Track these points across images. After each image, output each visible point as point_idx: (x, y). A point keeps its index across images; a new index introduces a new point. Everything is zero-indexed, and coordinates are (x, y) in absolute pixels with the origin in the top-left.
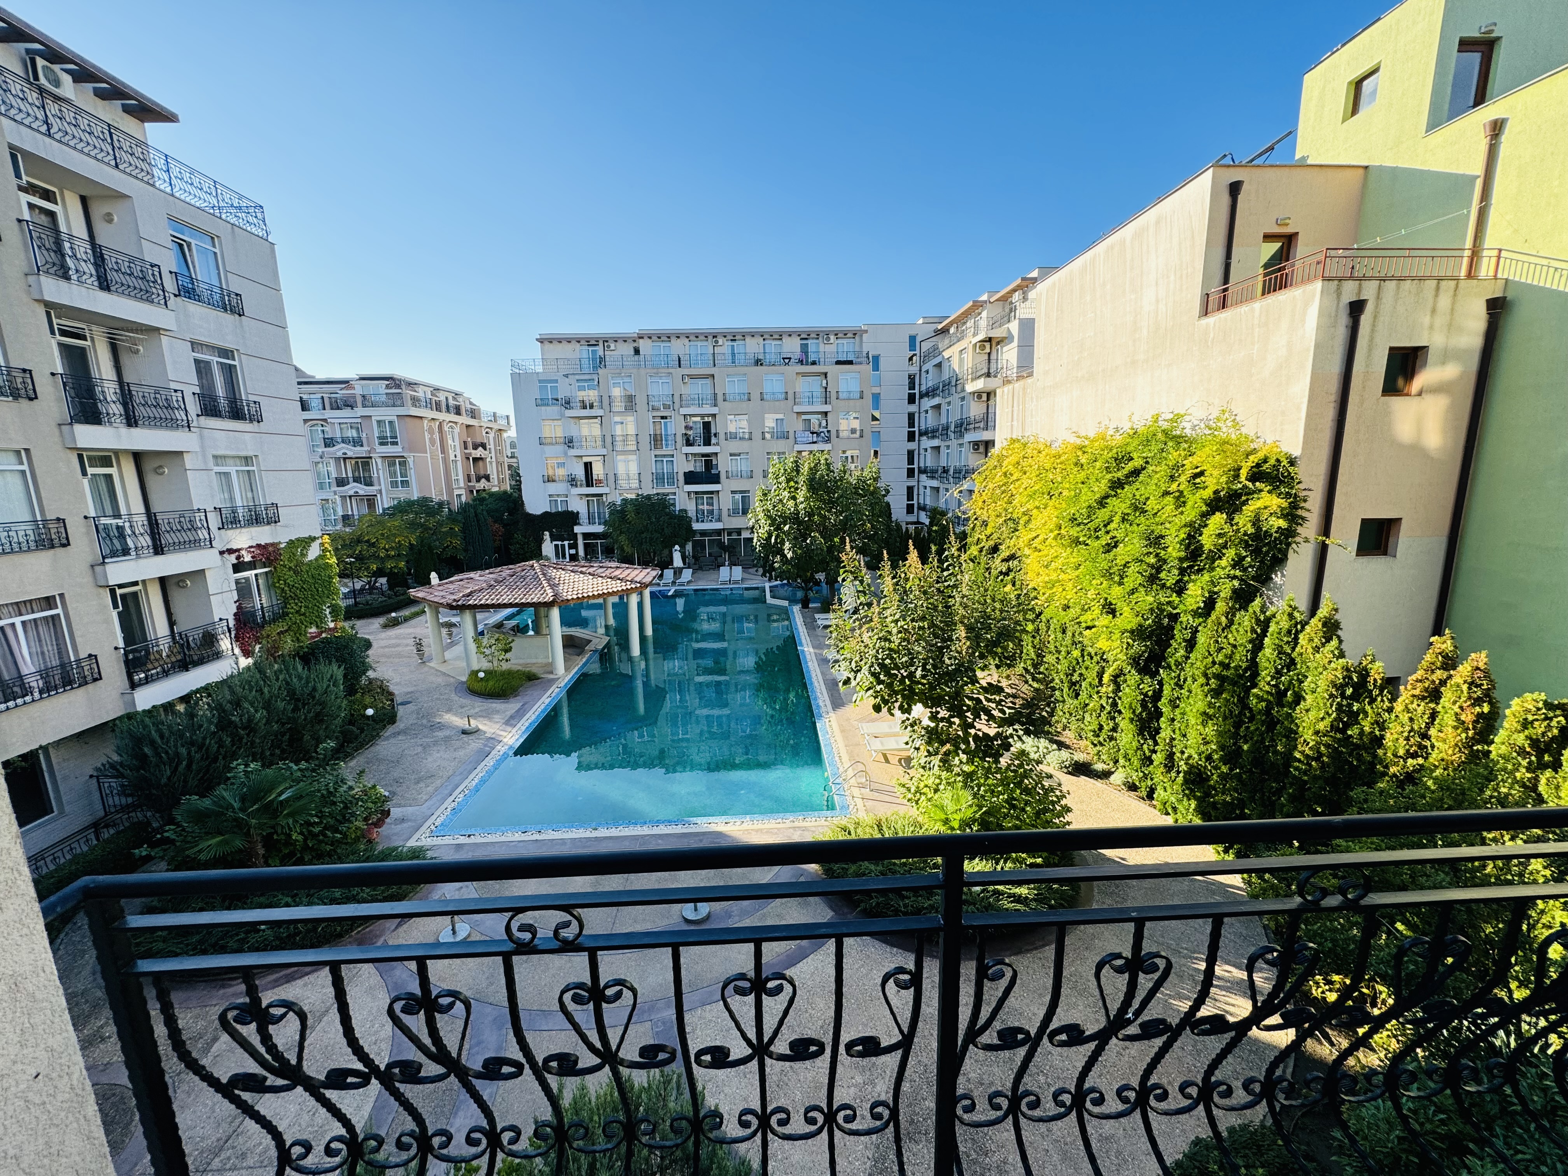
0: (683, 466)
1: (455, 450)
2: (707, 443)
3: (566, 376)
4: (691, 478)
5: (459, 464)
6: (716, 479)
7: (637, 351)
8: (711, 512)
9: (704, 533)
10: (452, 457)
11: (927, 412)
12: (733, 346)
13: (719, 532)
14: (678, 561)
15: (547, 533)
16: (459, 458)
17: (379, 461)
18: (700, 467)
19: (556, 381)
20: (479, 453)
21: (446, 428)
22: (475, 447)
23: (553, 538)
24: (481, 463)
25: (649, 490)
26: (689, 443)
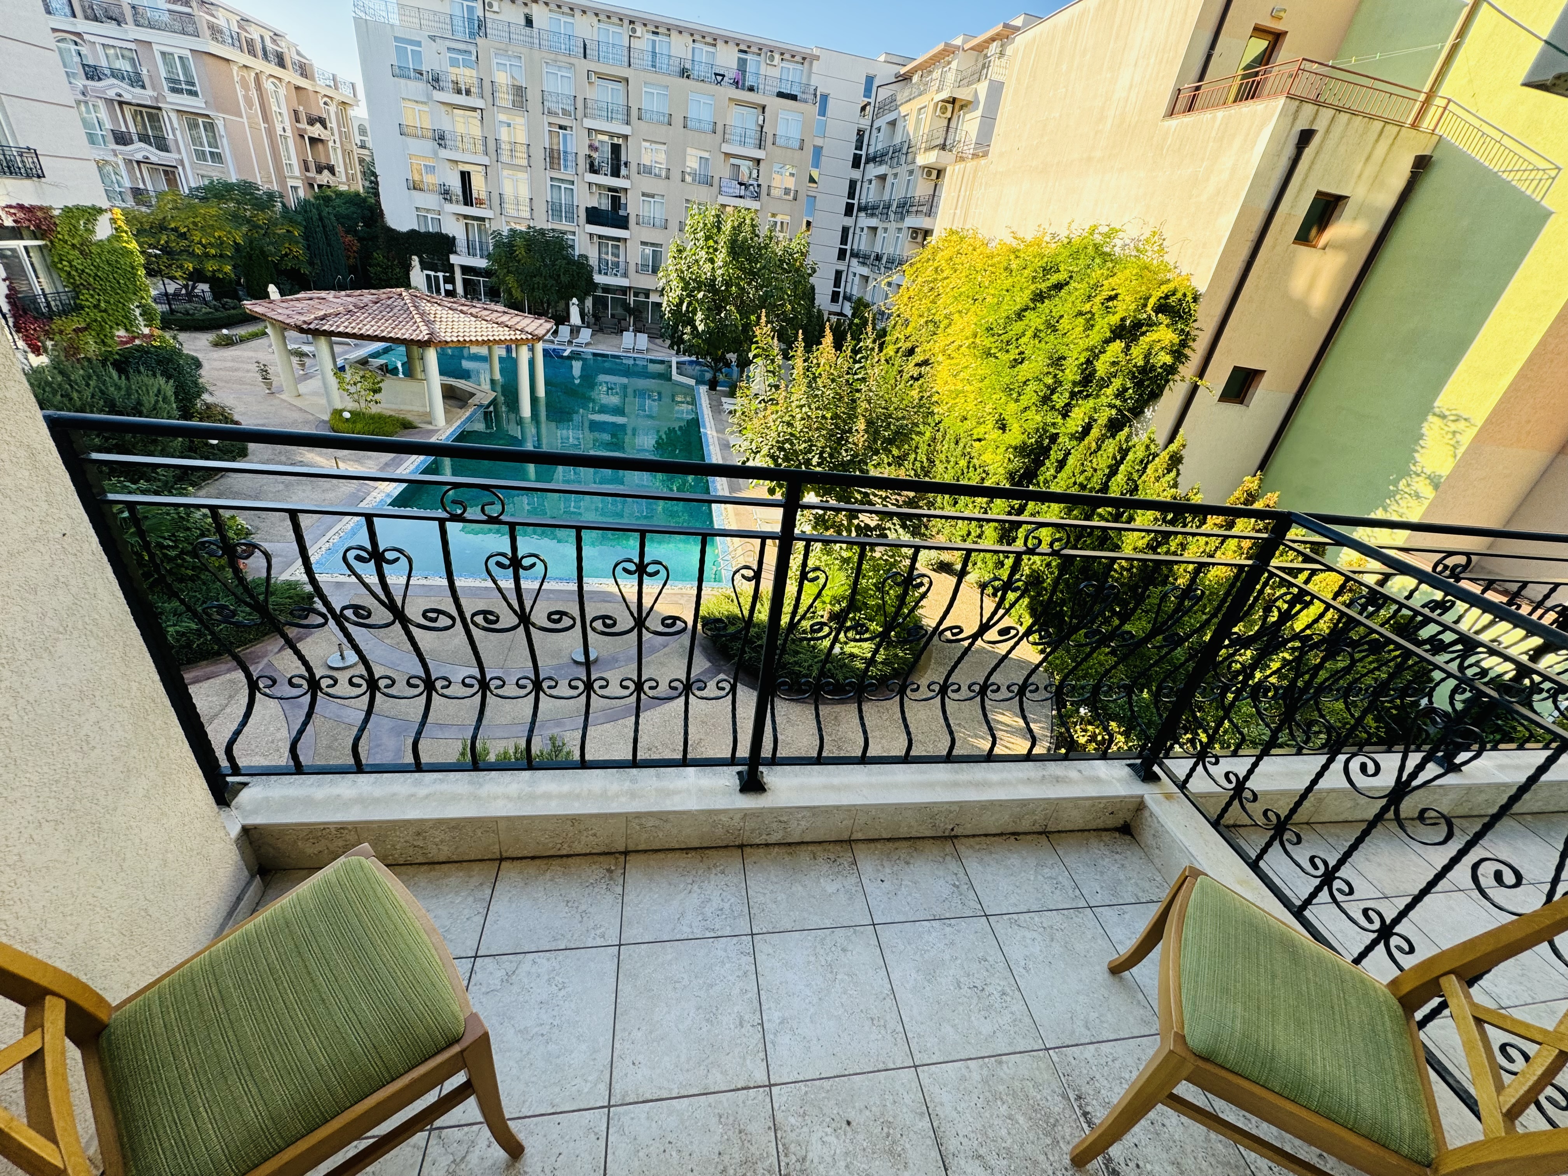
0: (587, 200)
1: (283, 123)
2: (616, 173)
3: (433, 38)
4: (594, 216)
5: (291, 142)
6: (623, 223)
7: (529, 22)
8: (617, 265)
9: (607, 289)
10: (279, 131)
11: (870, 182)
12: (654, 42)
13: (624, 290)
14: (575, 318)
15: (415, 258)
16: (289, 133)
17: (173, 116)
18: (605, 204)
19: (419, 44)
20: (316, 131)
21: (268, 85)
22: (311, 122)
23: (424, 266)
24: (320, 146)
25: (542, 223)
26: (593, 170)
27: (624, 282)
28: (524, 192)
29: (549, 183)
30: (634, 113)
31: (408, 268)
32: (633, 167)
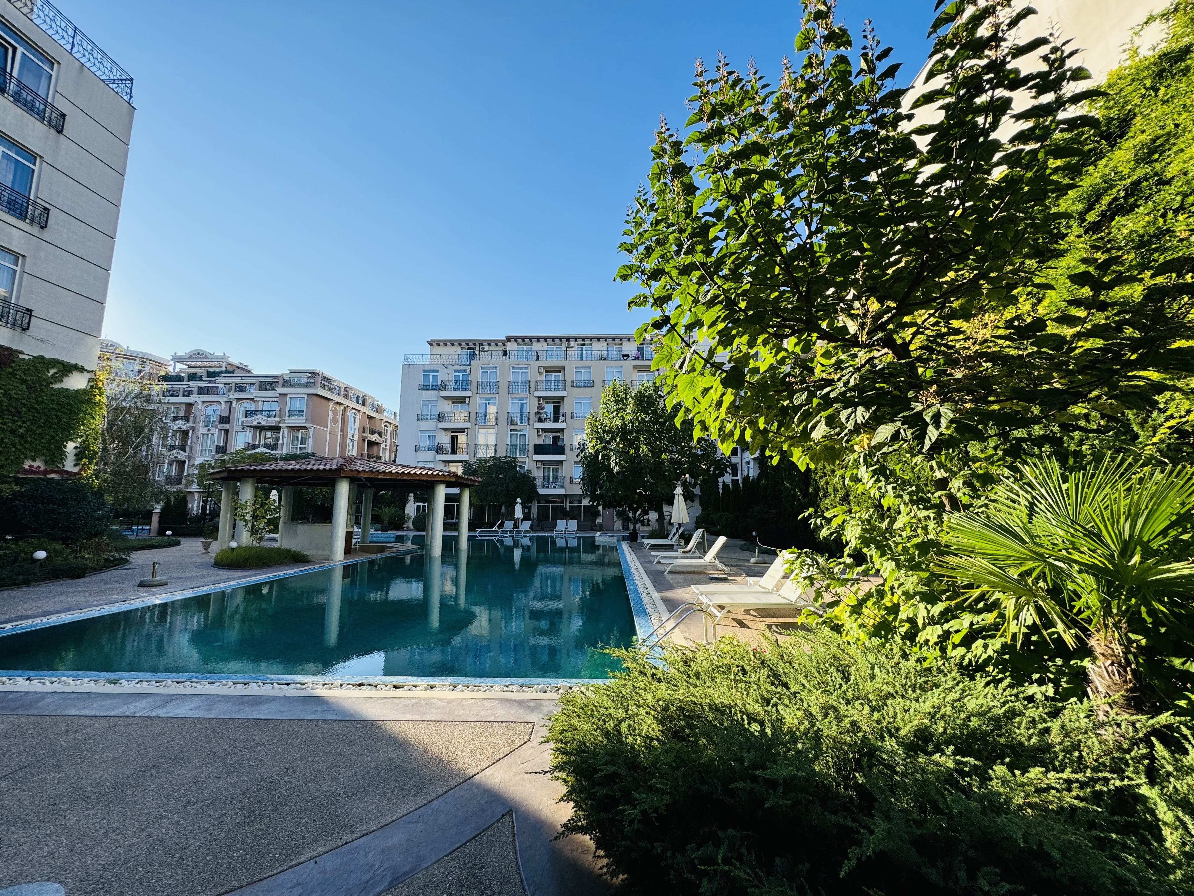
0: (533, 439)
2: (556, 420)
3: (445, 366)
4: (539, 449)
5: (356, 443)
6: (561, 451)
7: (505, 353)
8: (556, 478)
9: (546, 498)
10: (350, 436)
12: (582, 350)
14: (519, 513)
15: (412, 495)
17: (286, 431)
18: (548, 439)
19: (437, 371)
22: (372, 432)
23: (416, 500)
24: (375, 447)
26: (540, 420)
27: (562, 491)
28: (492, 441)
29: (509, 433)
30: (569, 384)
31: (405, 502)
32: (568, 415)
